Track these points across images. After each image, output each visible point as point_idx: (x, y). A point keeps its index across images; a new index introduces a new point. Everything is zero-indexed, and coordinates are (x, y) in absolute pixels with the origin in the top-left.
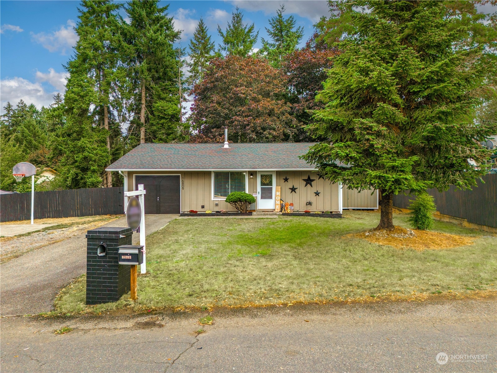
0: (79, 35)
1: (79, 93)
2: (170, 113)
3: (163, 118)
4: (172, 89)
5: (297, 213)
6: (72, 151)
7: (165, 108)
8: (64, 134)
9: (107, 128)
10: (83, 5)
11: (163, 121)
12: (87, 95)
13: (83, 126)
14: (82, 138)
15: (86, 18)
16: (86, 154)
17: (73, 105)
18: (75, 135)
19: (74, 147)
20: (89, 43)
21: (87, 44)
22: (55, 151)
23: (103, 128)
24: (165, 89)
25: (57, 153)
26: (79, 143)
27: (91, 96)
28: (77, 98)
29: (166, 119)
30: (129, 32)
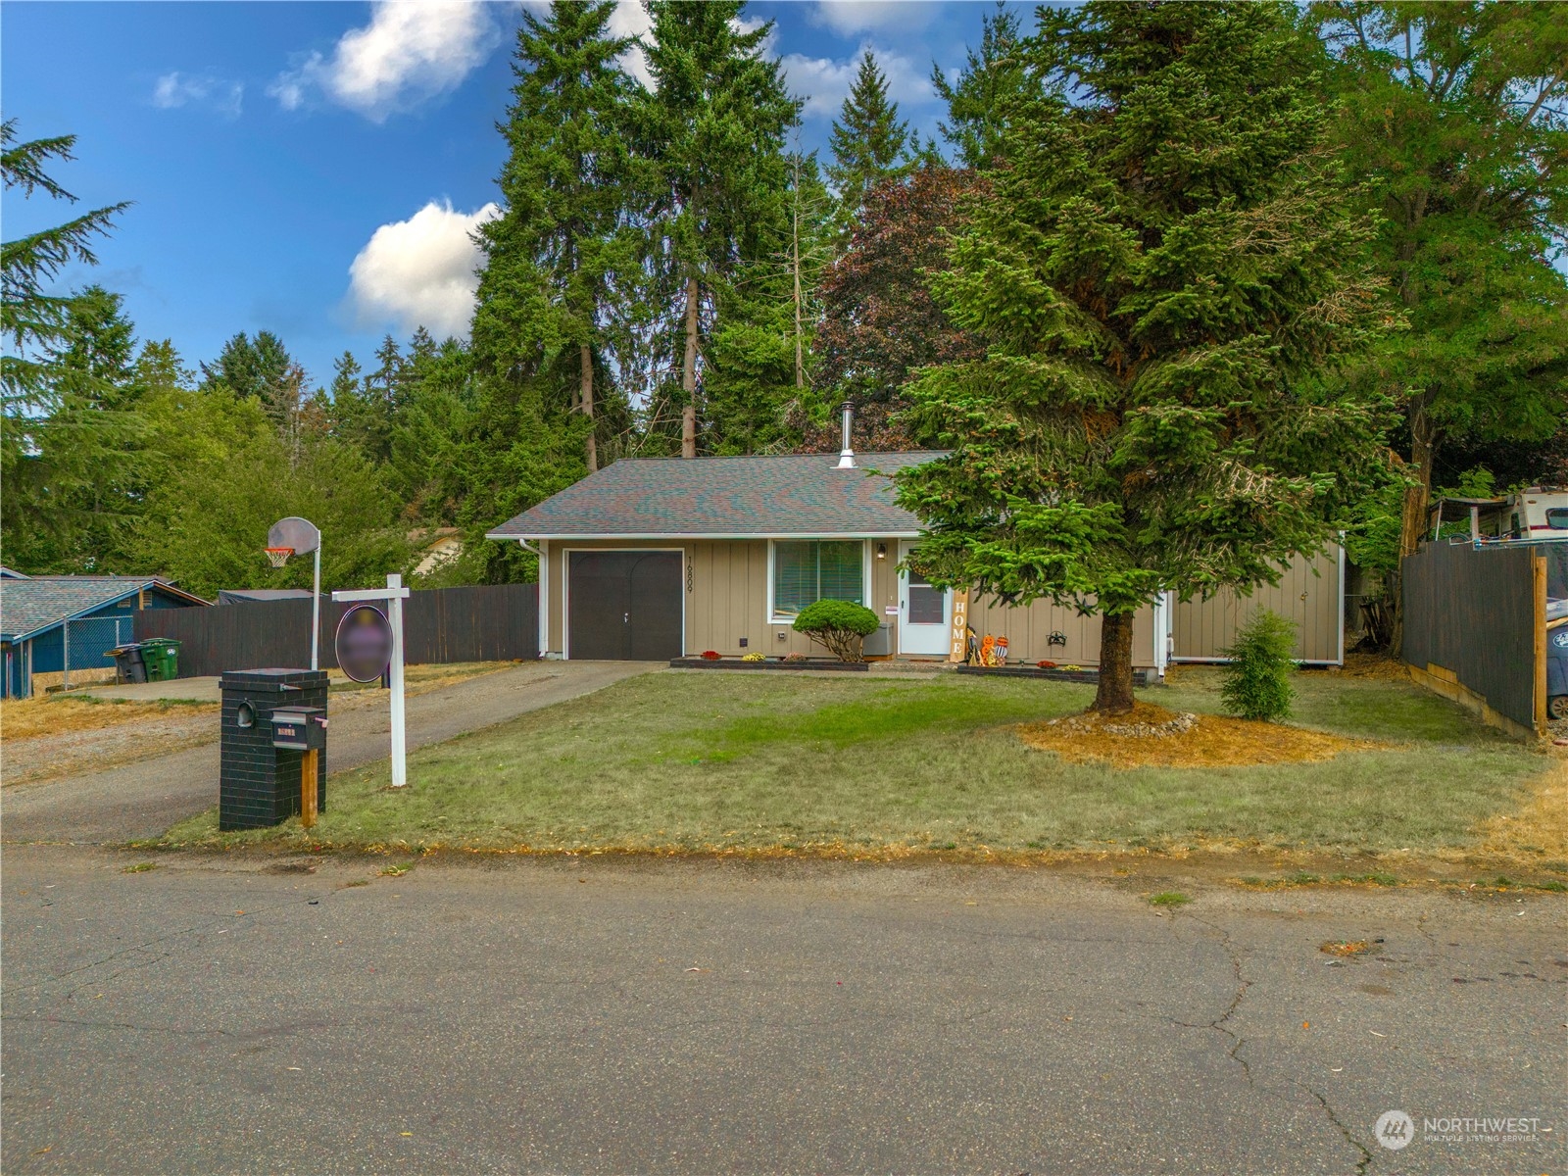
0: (511, 144)
1: (507, 312)
2: (760, 359)
3: (744, 375)
4: (772, 285)
5: (1020, 667)
6: (490, 481)
7: (748, 345)
8: (472, 431)
9: (588, 410)
10: (522, 55)
11: (740, 384)
12: (529, 319)
13: (520, 407)
14: (515, 443)
15: (530, 91)
16: (523, 487)
17: (494, 349)
18: (498, 433)
19: (496, 470)
20: (539, 166)
21: (530, 169)
22: (449, 482)
23: (579, 413)
24: (750, 284)
25: (454, 486)
26: (508, 458)
27: (537, 320)
28: (504, 326)
29: (751, 377)
30: (650, 121)
